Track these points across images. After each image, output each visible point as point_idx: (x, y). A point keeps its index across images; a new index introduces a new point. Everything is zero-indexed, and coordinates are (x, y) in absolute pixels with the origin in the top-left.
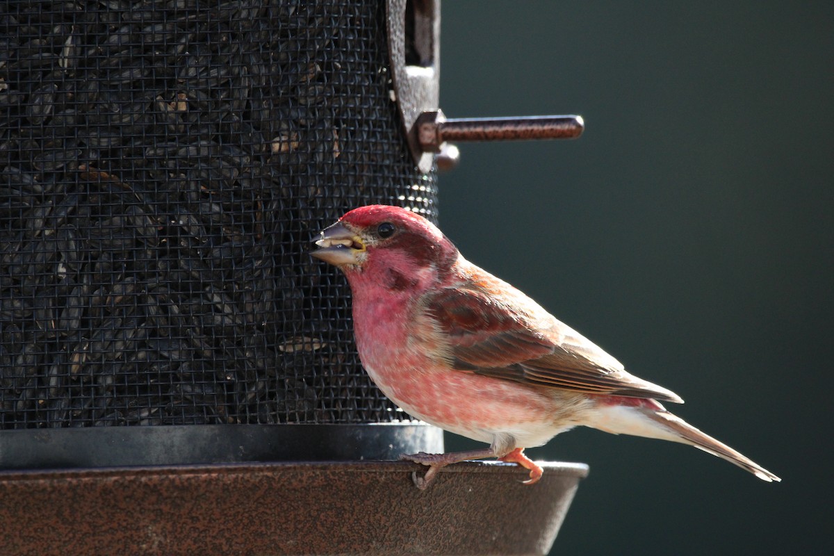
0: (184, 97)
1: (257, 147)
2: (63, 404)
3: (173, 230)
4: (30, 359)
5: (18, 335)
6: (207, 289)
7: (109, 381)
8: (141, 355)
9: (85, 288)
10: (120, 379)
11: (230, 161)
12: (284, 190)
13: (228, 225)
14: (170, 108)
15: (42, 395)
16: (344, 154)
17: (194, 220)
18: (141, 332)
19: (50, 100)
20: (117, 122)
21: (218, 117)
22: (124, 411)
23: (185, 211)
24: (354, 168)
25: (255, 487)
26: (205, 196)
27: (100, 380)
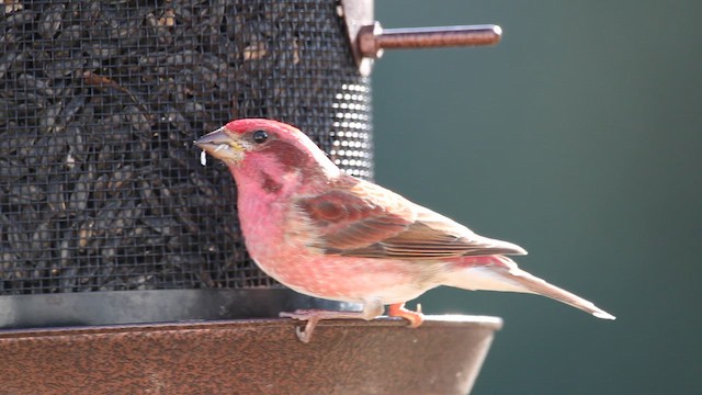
0: (171, 13)
1: (232, 55)
2: (72, 272)
3: (164, 125)
4: (44, 235)
5: (34, 215)
6: (193, 175)
7: (111, 253)
8: (138, 231)
9: (91, 175)
10: (120, 251)
11: (209, 67)
12: (254, 92)
13: (209, 121)
14: (160, 24)
15: (55, 266)
16: (302, 61)
17: (181, 117)
18: (138, 212)
19: (59, 17)
20: (116, 36)
21: (200, 30)
22: (124, 278)
23: (173, 109)
24: (310, 72)
25: (242, 340)
26: (190, 97)
27: (104, 252)
